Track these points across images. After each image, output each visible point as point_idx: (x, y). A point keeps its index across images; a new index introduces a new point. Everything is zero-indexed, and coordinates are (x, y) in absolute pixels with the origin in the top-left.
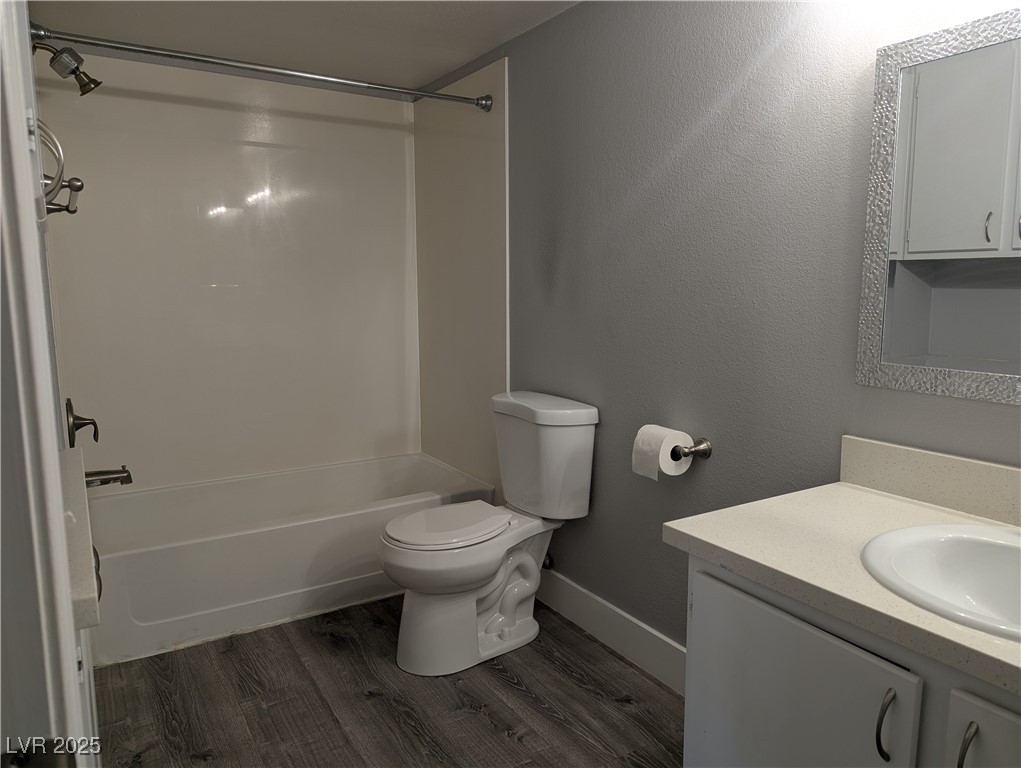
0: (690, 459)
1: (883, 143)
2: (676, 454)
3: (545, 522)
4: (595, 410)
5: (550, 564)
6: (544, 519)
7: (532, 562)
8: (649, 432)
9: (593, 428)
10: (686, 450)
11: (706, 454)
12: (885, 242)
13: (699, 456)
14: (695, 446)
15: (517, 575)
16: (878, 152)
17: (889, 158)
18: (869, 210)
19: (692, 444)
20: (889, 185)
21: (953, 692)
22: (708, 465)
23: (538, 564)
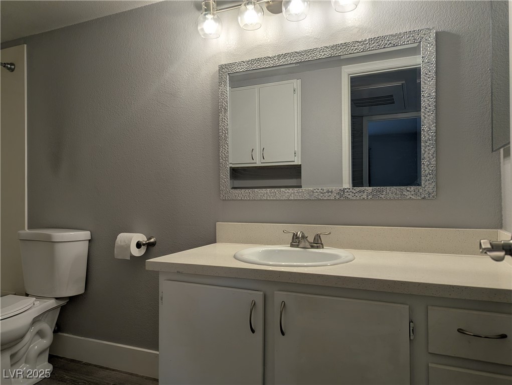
1: (223, 102)
2: (139, 245)
3: (57, 301)
4: (89, 232)
5: (59, 329)
6: (57, 299)
7: (48, 328)
8: (122, 237)
9: (88, 242)
10: (144, 242)
11: (153, 244)
13: (150, 245)
14: (148, 240)
15: (37, 337)
16: (222, 105)
17: (226, 107)
21: (275, 292)
23: (51, 328)
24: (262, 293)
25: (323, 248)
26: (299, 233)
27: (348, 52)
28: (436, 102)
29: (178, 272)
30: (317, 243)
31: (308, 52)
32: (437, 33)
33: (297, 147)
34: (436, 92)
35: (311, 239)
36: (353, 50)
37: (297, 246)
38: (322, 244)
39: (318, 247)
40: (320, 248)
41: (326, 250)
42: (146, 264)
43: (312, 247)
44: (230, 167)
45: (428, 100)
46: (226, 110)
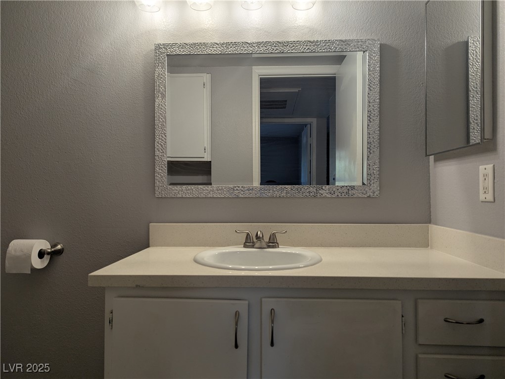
0: (49, 256)
1: (160, 86)
2: (41, 254)
10: (49, 250)
11: (59, 252)
12: (165, 130)
13: (55, 254)
16: (159, 89)
17: (164, 93)
18: (156, 115)
19: (50, 247)
20: (165, 104)
22: (61, 259)
24: (247, 302)
25: (278, 247)
26: (259, 233)
27: (300, 50)
28: (380, 108)
29: (137, 286)
30: (273, 243)
31: (260, 44)
32: (381, 45)
33: (207, 143)
34: (380, 99)
35: (266, 239)
36: (305, 49)
37: (253, 247)
38: (278, 243)
39: (273, 247)
40: (276, 248)
41: (281, 250)
42: (89, 279)
43: (269, 247)
44: (168, 161)
45: (373, 106)
46: (164, 96)
